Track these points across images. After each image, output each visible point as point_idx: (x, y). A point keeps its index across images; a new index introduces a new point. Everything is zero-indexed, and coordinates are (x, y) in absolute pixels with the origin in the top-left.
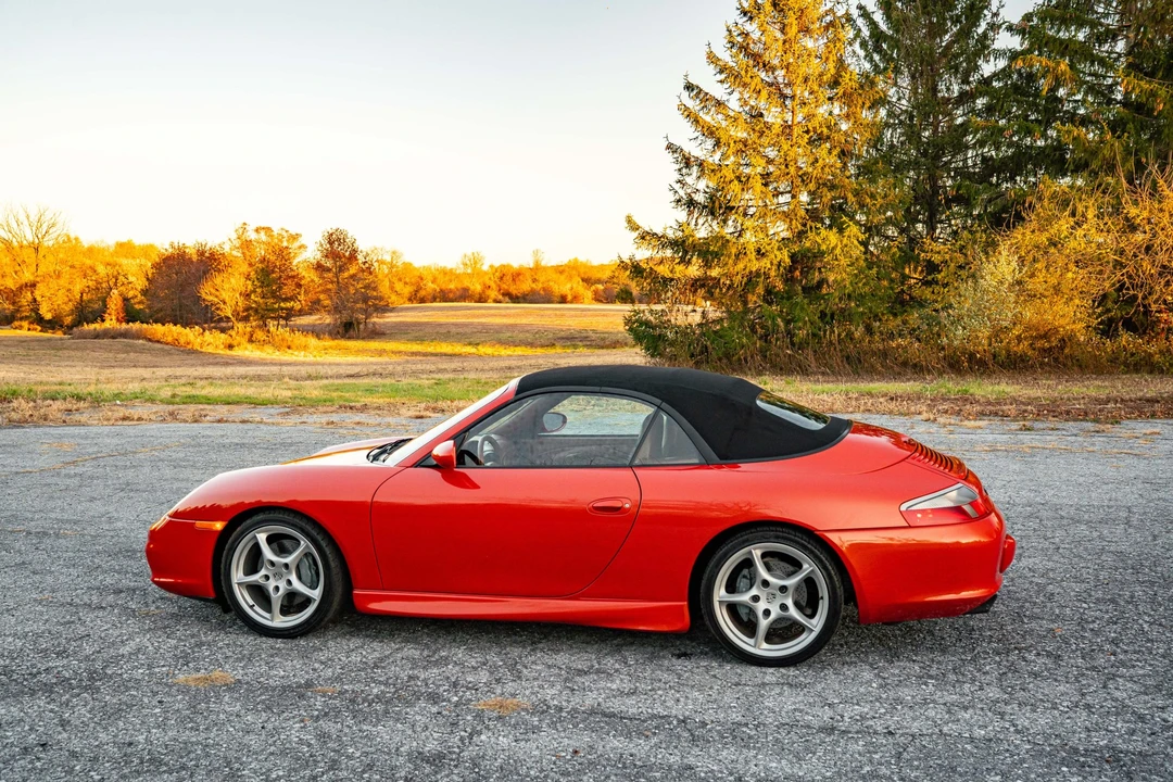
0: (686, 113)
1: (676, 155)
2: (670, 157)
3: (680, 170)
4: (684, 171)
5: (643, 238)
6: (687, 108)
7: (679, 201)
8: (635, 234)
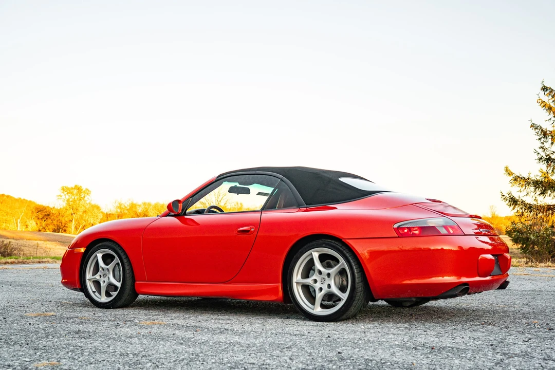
0: (542, 105)
1: (537, 131)
2: (533, 132)
3: (540, 139)
4: (543, 140)
5: (515, 180)
6: (543, 102)
7: (541, 158)
8: (511, 177)
